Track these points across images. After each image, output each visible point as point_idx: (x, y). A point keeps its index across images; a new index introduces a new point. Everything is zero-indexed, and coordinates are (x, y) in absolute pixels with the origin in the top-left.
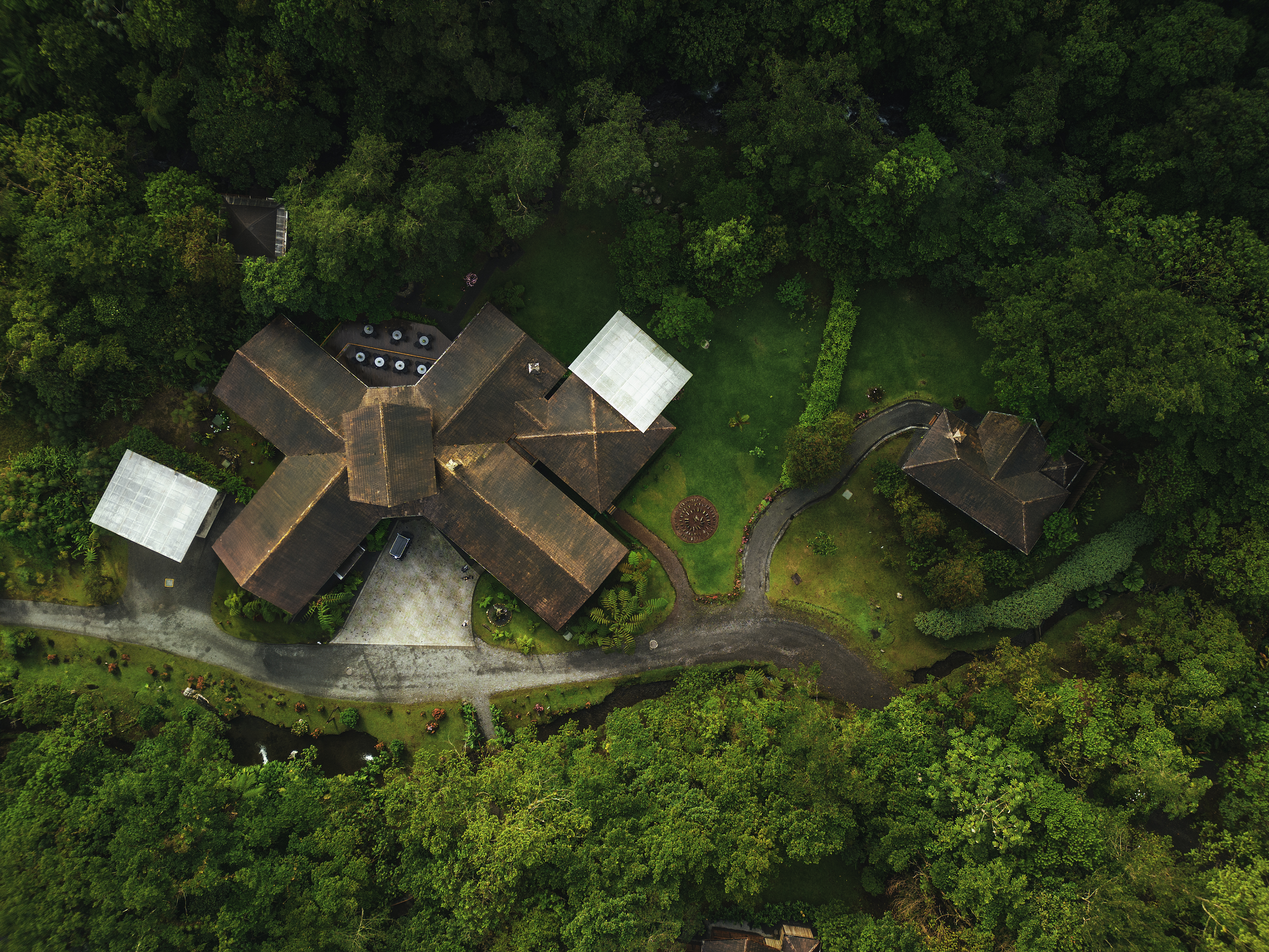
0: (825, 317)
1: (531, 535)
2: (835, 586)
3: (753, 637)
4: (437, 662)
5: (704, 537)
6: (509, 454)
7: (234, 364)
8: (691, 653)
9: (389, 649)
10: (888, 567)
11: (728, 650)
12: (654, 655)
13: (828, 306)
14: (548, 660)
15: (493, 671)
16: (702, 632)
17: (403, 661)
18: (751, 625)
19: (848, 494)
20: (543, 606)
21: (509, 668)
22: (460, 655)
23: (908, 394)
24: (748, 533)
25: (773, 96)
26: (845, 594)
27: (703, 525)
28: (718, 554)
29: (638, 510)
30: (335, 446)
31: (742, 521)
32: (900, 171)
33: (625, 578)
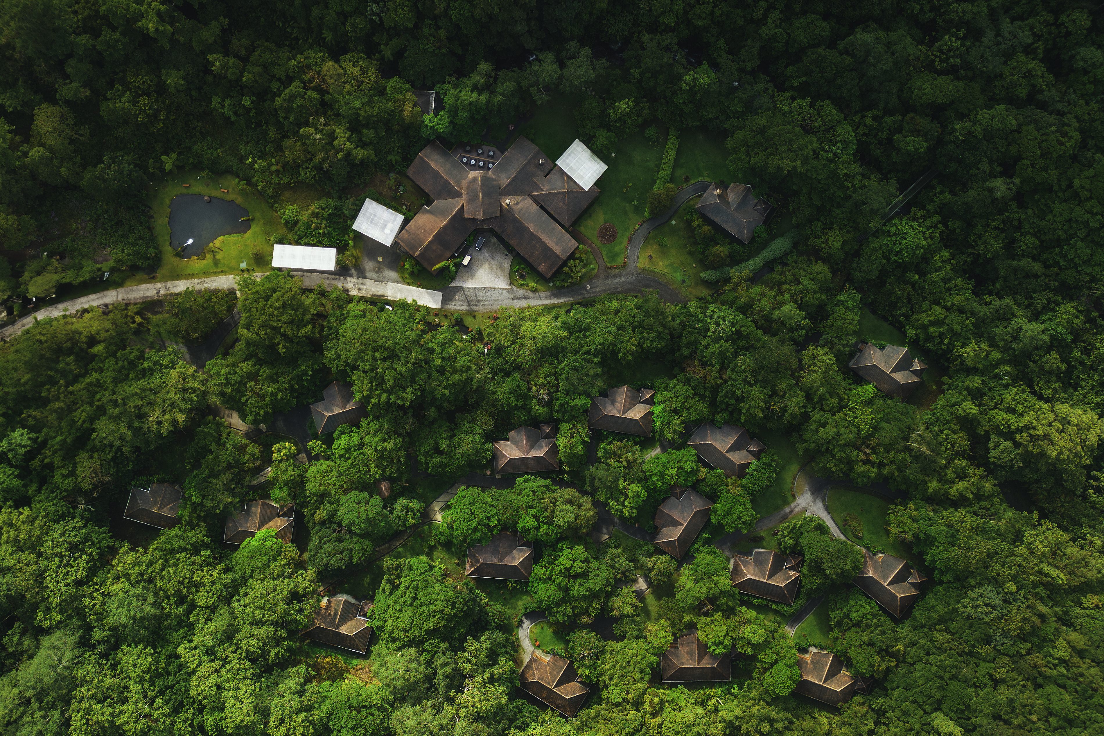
0: (666, 144)
1: (539, 234)
2: (667, 262)
3: (631, 283)
4: (495, 295)
5: (611, 242)
6: (529, 201)
7: (417, 160)
8: (604, 291)
9: (474, 288)
10: (690, 253)
11: (620, 289)
12: (588, 292)
13: (667, 139)
14: (542, 294)
15: (519, 299)
16: (610, 282)
17: (480, 294)
18: (630, 279)
19: (674, 222)
20: (542, 268)
21: (525, 298)
22: (505, 292)
23: (700, 178)
24: (630, 239)
25: (644, 49)
26: (671, 265)
27: (611, 236)
28: (617, 249)
29: (582, 229)
30: (459, 195)
31: (628, 234)
32: (694, 80)
33: (577, 256)
